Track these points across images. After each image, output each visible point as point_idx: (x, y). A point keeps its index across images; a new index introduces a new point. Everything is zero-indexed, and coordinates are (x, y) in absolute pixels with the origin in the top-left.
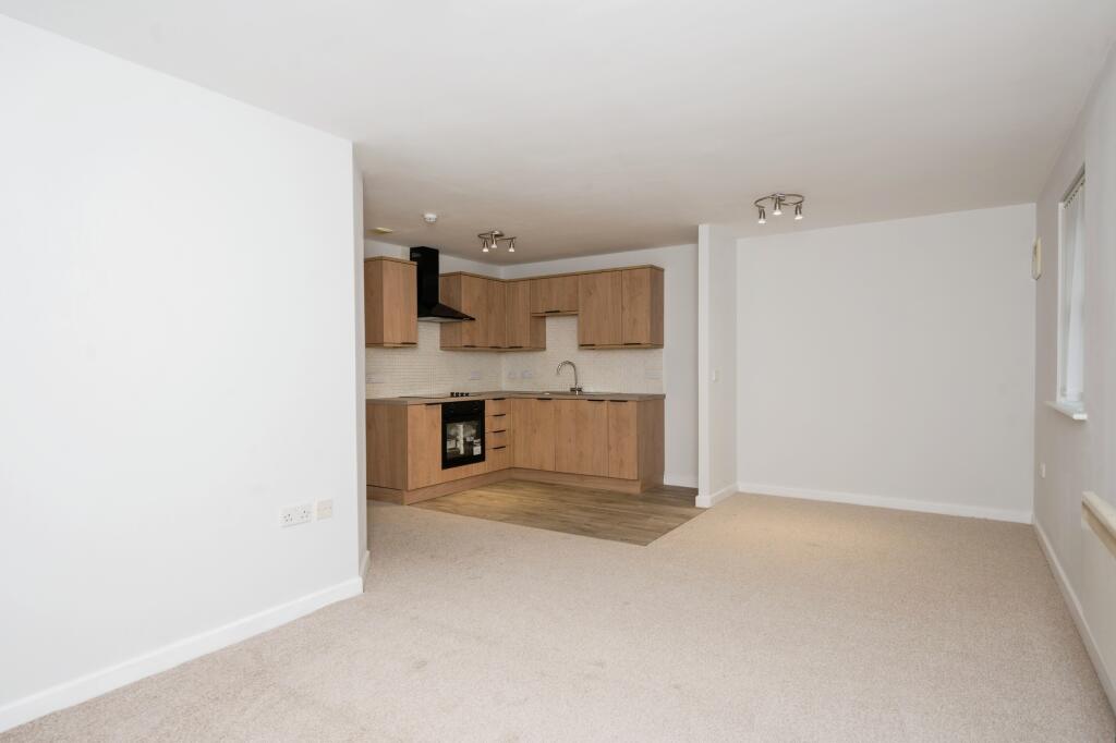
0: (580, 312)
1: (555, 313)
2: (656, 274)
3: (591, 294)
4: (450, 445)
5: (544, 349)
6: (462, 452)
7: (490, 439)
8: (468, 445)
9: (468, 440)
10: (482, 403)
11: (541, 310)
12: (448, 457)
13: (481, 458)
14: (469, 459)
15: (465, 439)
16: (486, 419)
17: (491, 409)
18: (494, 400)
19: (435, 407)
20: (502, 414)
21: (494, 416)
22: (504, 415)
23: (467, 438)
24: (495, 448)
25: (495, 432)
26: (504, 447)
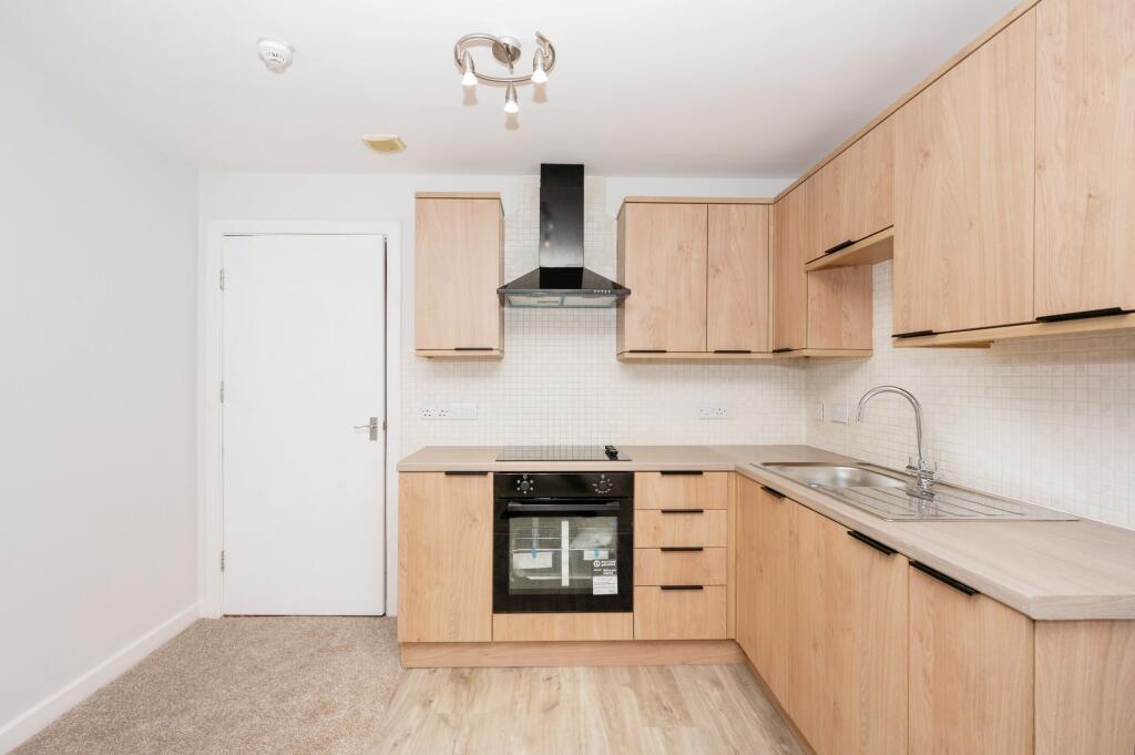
1: (846, 249)
4: (524, 562)
6: (566, 582)
7: (650, 567)
9: (585, 556)
10: (626, 479)
13: (621, 602)
14: (581, 601)
15: (576, 555)
16: (637, 514)
18: (664, 473)
19: (476, 479)
20: (693, 508)
21: (664, 512)
22: (701, 511)
23: (585, 553)
24: (665, 588)
25: (664, 549)
26: (700, 588)
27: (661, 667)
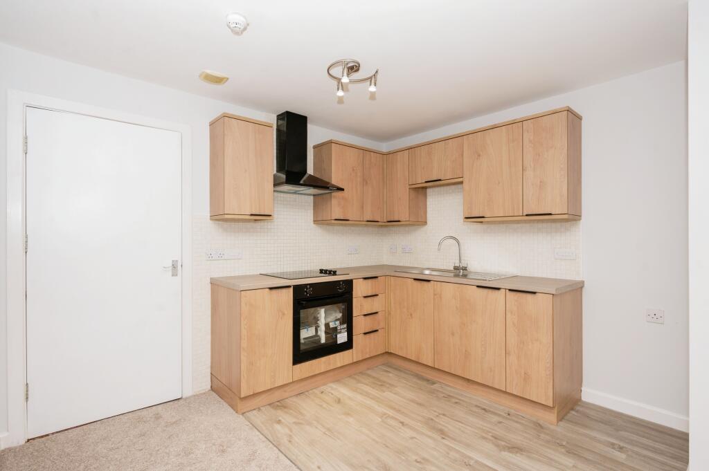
0: (466, 180)
1: (436, 182)
2: (573, 119)
3: (479, 156)
4: (306, 333)
5: (425, 223)
6: (323, 341)
7: (360, 324)
8: (331, 332)
9: (332, 325)
10: (349, 283)
11: (420, 179)
12: (302, 347)
13: (348, 345)
14: (332, 348)
15: (327, 325)
16: (354, 300)
17: (360, 289)
18: (365, 278)
19: (284, 290)
20: (374, 294)
21: (365, 297)
22: (377, 295)
23: (330, 324)
24: (365, 334)
25: (365, 315)
26: (377, 331)
27: (361, 373)
